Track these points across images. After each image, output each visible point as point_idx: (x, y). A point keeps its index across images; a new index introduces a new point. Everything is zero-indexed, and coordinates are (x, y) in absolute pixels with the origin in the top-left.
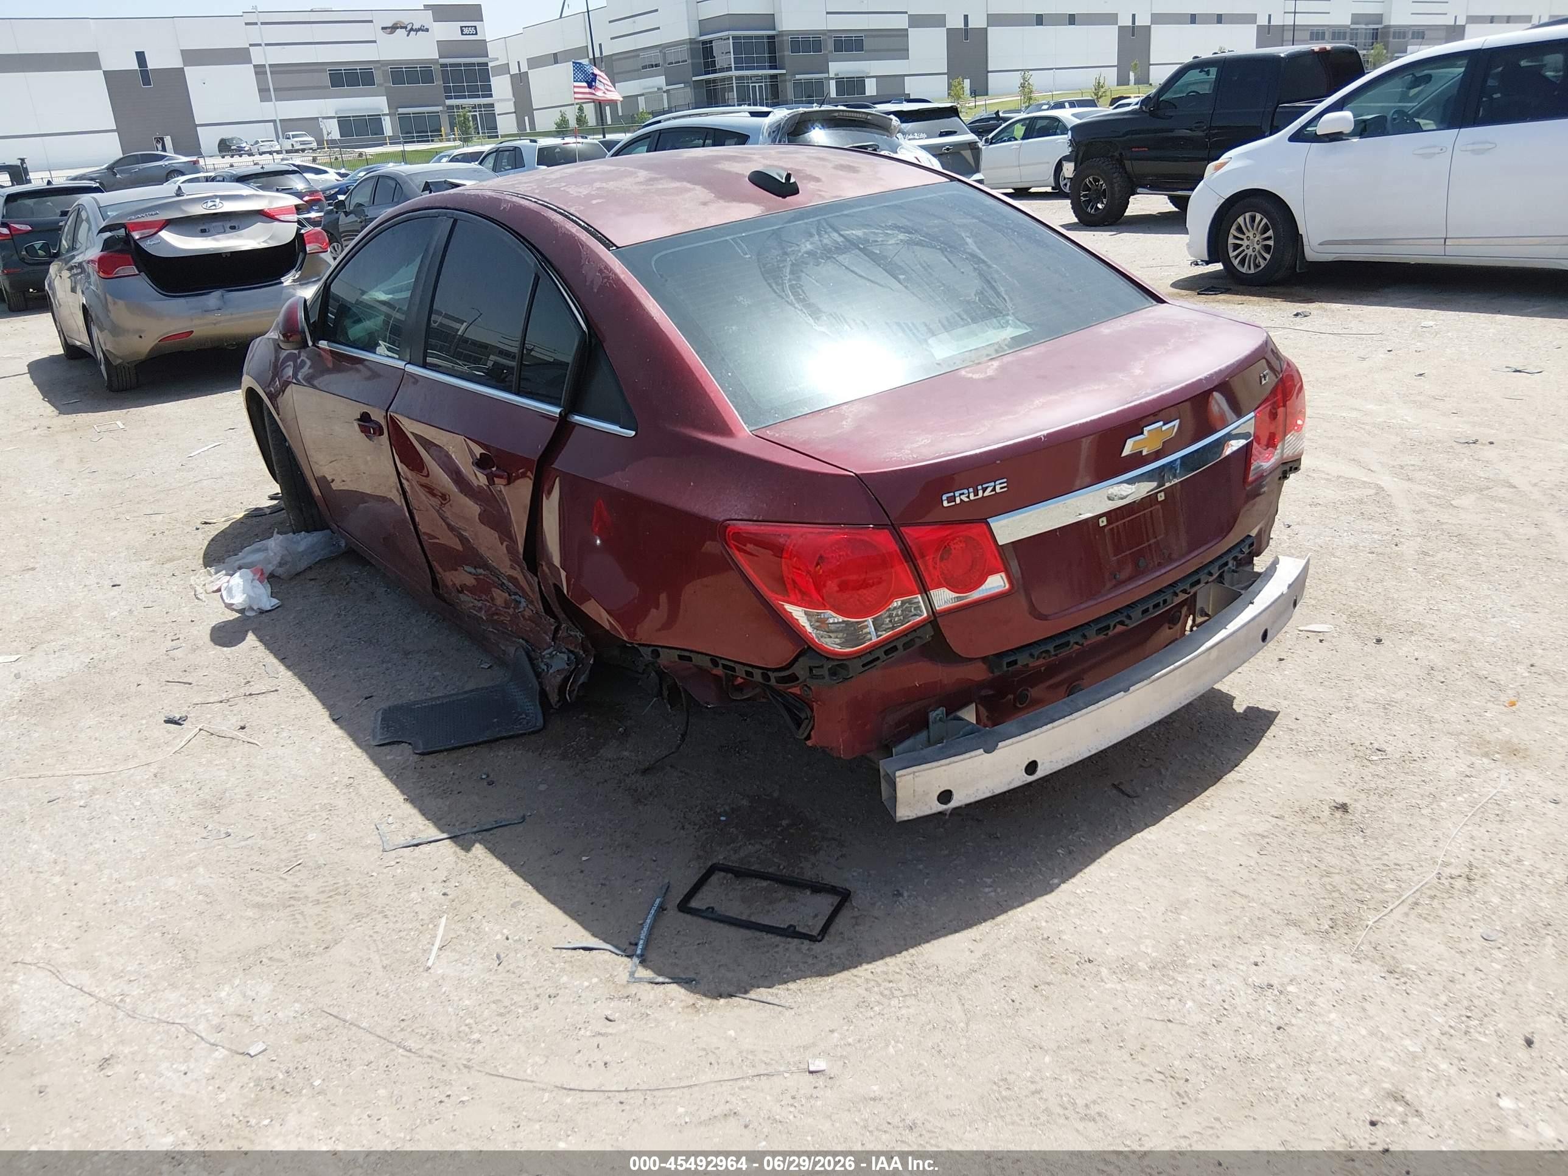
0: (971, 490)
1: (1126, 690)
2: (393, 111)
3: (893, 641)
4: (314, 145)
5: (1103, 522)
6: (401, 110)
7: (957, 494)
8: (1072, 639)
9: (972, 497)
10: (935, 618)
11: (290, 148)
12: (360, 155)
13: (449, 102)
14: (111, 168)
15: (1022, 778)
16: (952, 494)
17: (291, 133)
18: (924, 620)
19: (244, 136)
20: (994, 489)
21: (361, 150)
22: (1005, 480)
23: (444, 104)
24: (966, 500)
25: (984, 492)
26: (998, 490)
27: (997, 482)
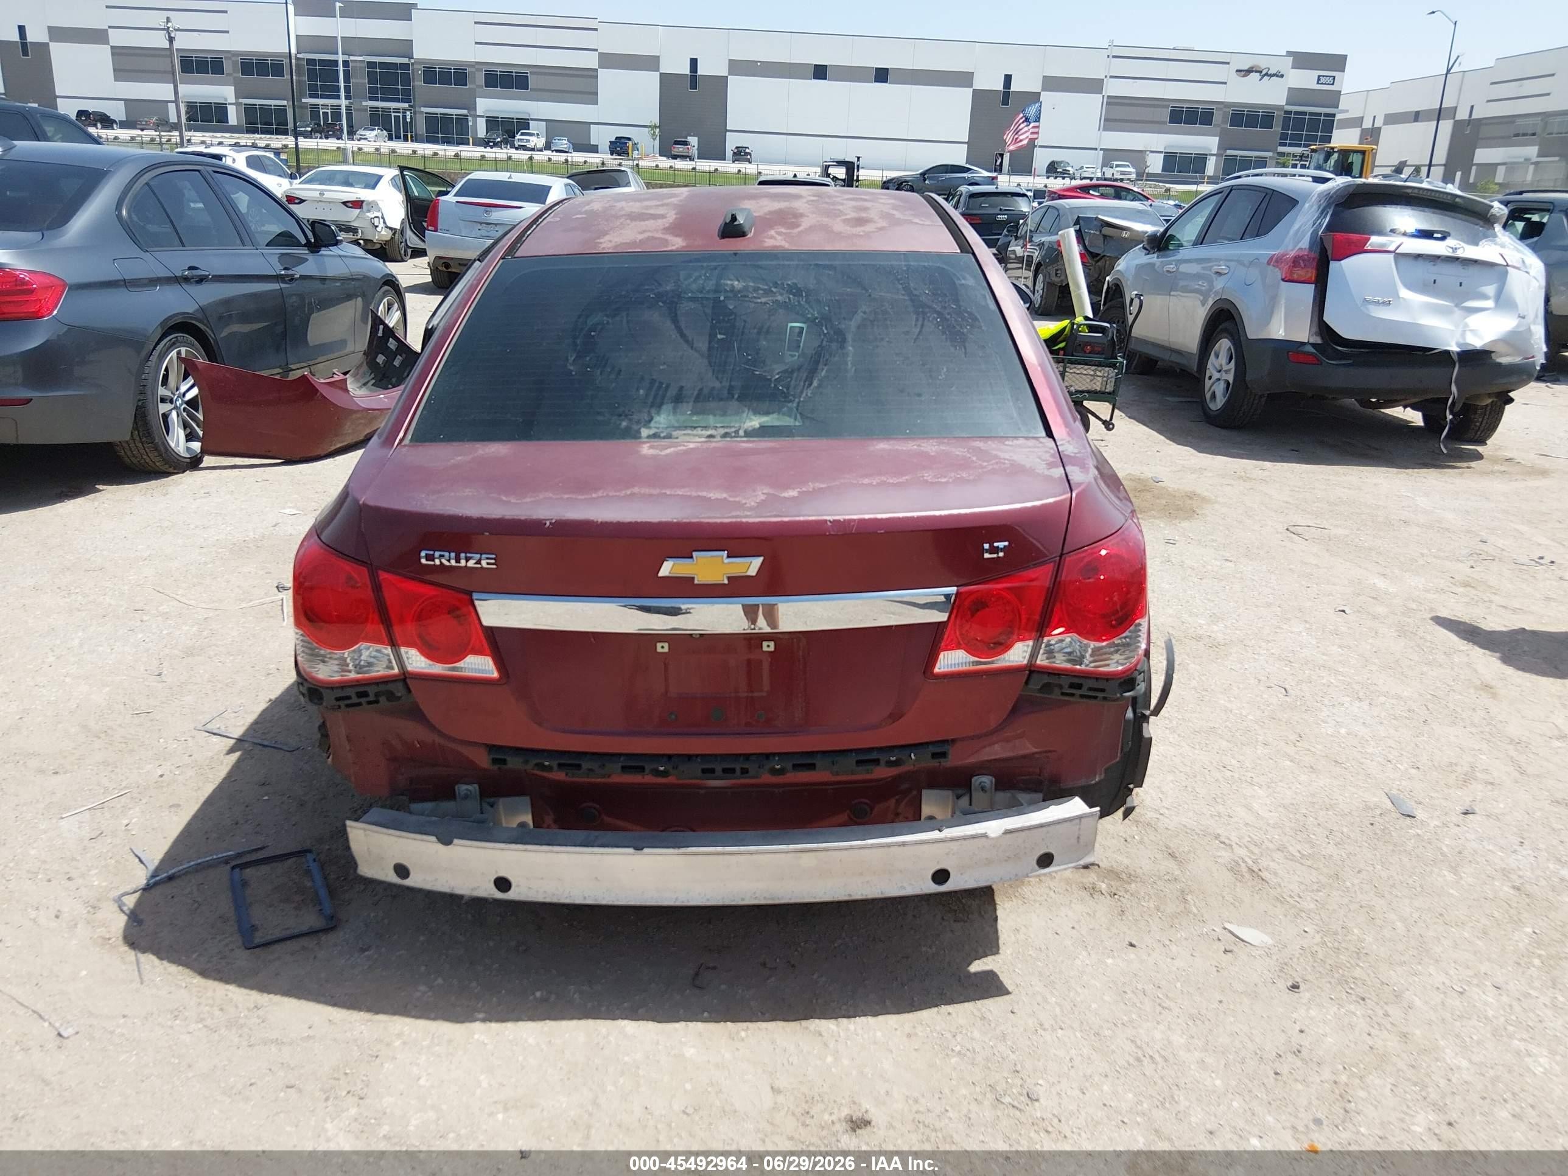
0: (453, 555)
1: (638, 848)
2: (1221, 152)
3: (365, 685)
4: (1133, 176)
5: (663, 648)
6: (1229, 152)
7: (437, 554)
8: (586, 765)
9: (453, 563)
10: (406, 678)
11: (1110, 176)
12: (1168, 190)
13: (1281, 149)
14: (923, 174)
15: (489, 891)
16: (432, 552)
17: (1115, 163)
18: (395, 676)
19: (1073, 160)
20: (479, 562)
21: (1168, 185)
22: (494, 556)
23: (1274, 150)
24: (446, 563)
25: (467, 561)
26: (484, 563)
27: (484, 556)
